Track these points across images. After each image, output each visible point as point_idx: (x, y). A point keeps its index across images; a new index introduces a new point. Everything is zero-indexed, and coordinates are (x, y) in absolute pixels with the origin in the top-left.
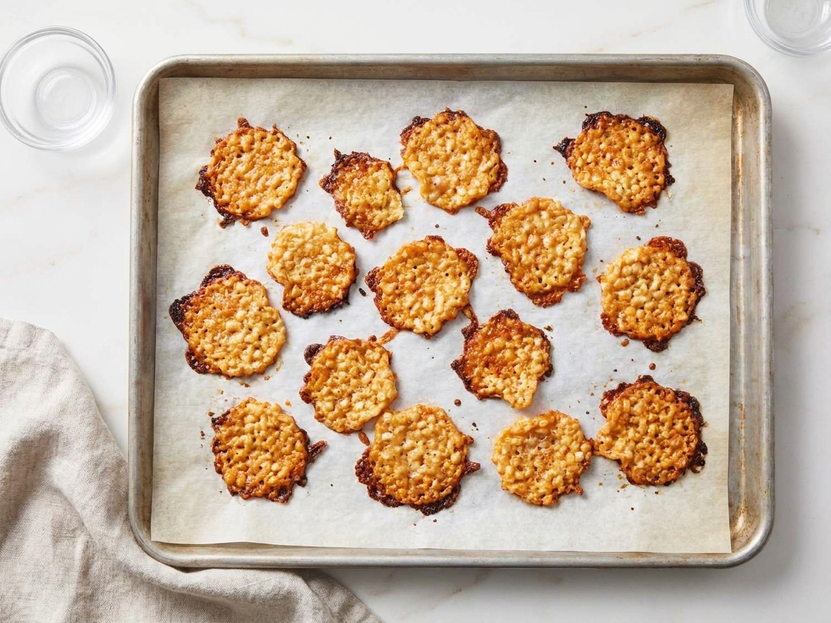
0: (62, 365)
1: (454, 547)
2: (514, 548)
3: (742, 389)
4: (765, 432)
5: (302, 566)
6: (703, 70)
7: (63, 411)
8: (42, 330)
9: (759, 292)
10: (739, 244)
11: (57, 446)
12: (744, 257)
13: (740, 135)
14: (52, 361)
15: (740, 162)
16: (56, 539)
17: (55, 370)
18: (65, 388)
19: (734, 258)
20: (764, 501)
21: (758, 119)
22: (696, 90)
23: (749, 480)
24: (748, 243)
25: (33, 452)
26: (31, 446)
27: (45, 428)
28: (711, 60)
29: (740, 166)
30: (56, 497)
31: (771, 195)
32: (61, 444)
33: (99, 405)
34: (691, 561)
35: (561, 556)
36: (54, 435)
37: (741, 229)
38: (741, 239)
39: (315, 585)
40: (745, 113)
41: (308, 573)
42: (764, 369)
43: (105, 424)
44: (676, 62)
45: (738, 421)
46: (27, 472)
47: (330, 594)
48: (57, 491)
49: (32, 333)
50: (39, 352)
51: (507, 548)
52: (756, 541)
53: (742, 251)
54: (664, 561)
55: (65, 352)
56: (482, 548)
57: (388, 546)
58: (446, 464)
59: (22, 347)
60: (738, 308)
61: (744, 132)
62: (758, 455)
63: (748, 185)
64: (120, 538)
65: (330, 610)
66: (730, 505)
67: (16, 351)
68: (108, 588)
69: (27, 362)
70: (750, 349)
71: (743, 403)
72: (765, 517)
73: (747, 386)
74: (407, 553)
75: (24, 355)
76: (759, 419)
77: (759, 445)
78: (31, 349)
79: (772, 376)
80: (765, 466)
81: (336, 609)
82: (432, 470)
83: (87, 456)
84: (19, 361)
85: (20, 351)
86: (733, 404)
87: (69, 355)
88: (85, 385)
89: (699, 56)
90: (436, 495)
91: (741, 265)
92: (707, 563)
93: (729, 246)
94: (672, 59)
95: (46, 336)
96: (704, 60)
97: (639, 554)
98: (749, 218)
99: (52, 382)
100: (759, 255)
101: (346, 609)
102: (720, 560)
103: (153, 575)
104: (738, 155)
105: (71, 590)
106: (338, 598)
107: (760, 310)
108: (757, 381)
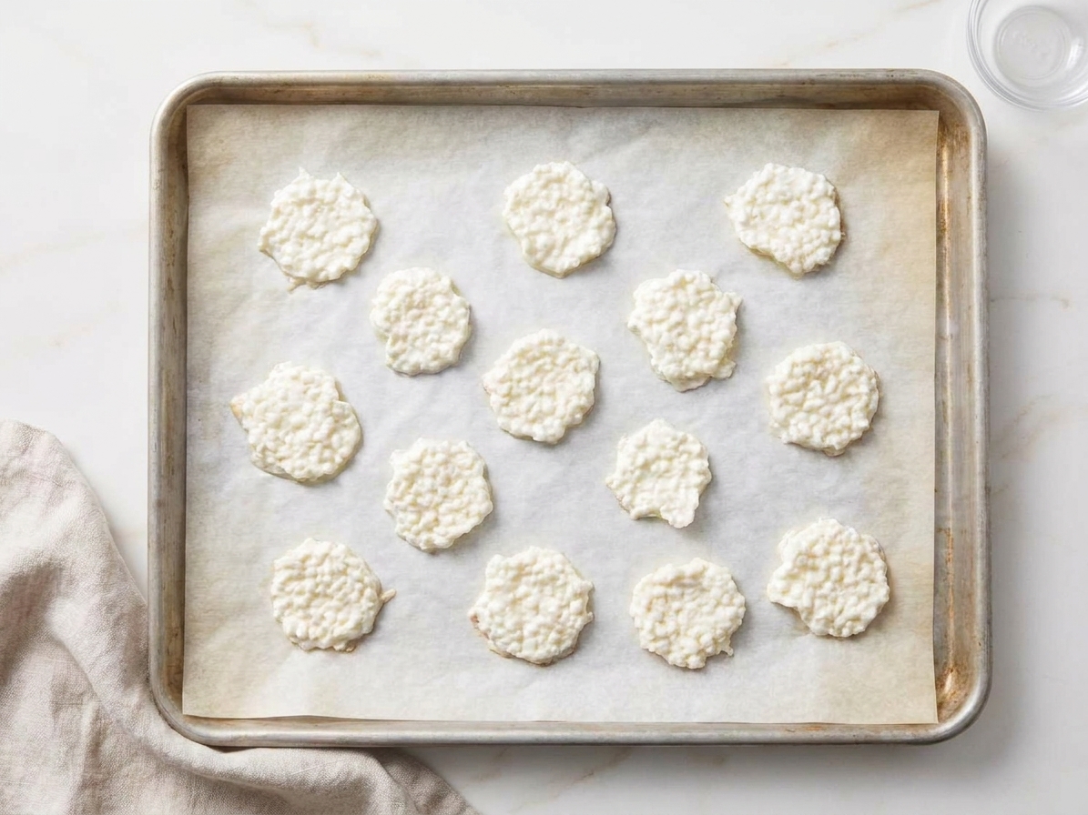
0: (67, 478)
1: (576, 719)
2: (654, 719)
3: (950, 511)
4: (979, 566)
5: (377, 744)
6: (897, 89)
7: (67, 537)
8: (41, 432)
9: (970, 381)
10: (945, 318)
11: (59, 584)
12: (952, 335)
13: (946, 174)
14: (54, 472)
15: (946, 212)
16: (57, 708)
17: (59, 484)
18: (71, 508)
19: (940, 337)
20: (978, 659)
21: (968, 155)
22: (890, 118)
23: (959, 629)
24: (957, 317)
25: (28, 591)
26: (25, 584)
27: (43, 560)
28: (908, 76)
29: (946, 217)
30: (59, 652)
31: (986, 255)
32: (64, 583)
33: (114, 532)
34: (885, 735)
35: (716, 729)
36: (55, 569)
37: (947, 299)
38: (948, 312)
39: (395, 769)
40: (951, 148)
41: (386, 753)
42: (978, 483)
43: (120, 557)
44: (863, 78)
45: (943, 551)
46: (20, 618)
47: (415, 780)
48: (59, 644)
49: (27, 435)
50: (36, 461)
51: (645, 720)
52: (968, 708)
53: (949, 328)
54: (848, 735)
55: (71, 460)
56: (613, 719)
57: (490, 717)
58: (565, 613)
59: (13, 454)
60: (944, 403)
61: (951, 171)
62: (970, 596)
63: (956, 240)
64: (139, 707)
65: (415, 803)
66: (936, 663)
67: (6, 460)
68: (125, 770)
69: (21, 473)
70: (959, 454)
71: (951, 527)
72: (979, 678)
73: (956, 506)
74: (513, 726)
75: (16, 465)
76: (972, 548)
77: (972, 581)
78: (26, 457)
79: (988, 490)
80: (979, 610)
81: (422, 801)
82: (548, 620)
83: (96, 599)
84: (9, 473)
85: (11, 460)
86: (938, 530)
87: (75, 465)
88: (97, 505)
89: (892, 70)
90: (554, 648)
91: (948, 347)
92: (905, 738)
93: (933, 323)
94: (858, 75)
95: (45, 438)
96: (897, 76)
97: (817, 726)
98: (958, 284)
99: (54, 500)
100: (970, 334)
101: (436, 800)
102: (922, 734)
103: (182, 756)
104: (943, 201)
105: (76, 774)
106: (426, 787)
107: (971, 405)
108: (968, 497)
